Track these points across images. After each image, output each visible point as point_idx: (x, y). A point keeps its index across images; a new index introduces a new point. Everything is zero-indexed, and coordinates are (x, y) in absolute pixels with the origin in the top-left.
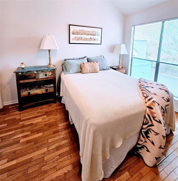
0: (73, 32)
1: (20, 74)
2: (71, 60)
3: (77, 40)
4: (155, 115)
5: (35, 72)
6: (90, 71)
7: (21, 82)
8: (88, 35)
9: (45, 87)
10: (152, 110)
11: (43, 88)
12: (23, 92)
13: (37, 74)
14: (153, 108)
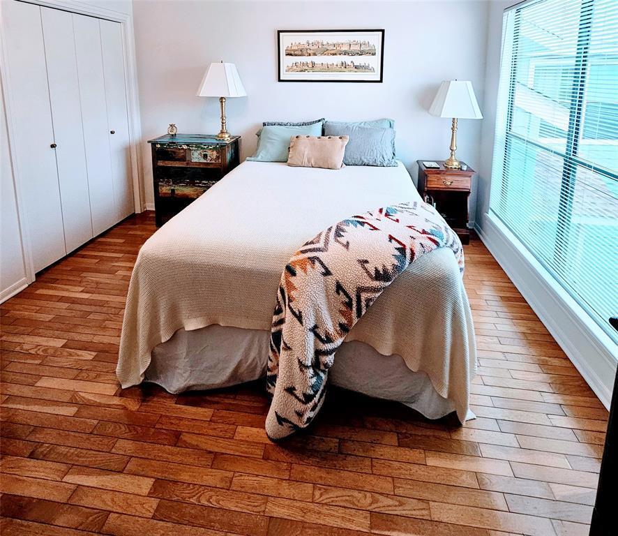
0: (289, 49)
1: (159, 146)
2: (279, 127)
3: (302, 71)
4: (293, 293)
5: (185, 147)
6: (309, 161)
7: (160, 163)
8: (333, 54)
9: (203, 184)
10: (292, 279)
11: (199, 186)
12: (163, 186)
13: (187, 151)
14: (297, 272)
